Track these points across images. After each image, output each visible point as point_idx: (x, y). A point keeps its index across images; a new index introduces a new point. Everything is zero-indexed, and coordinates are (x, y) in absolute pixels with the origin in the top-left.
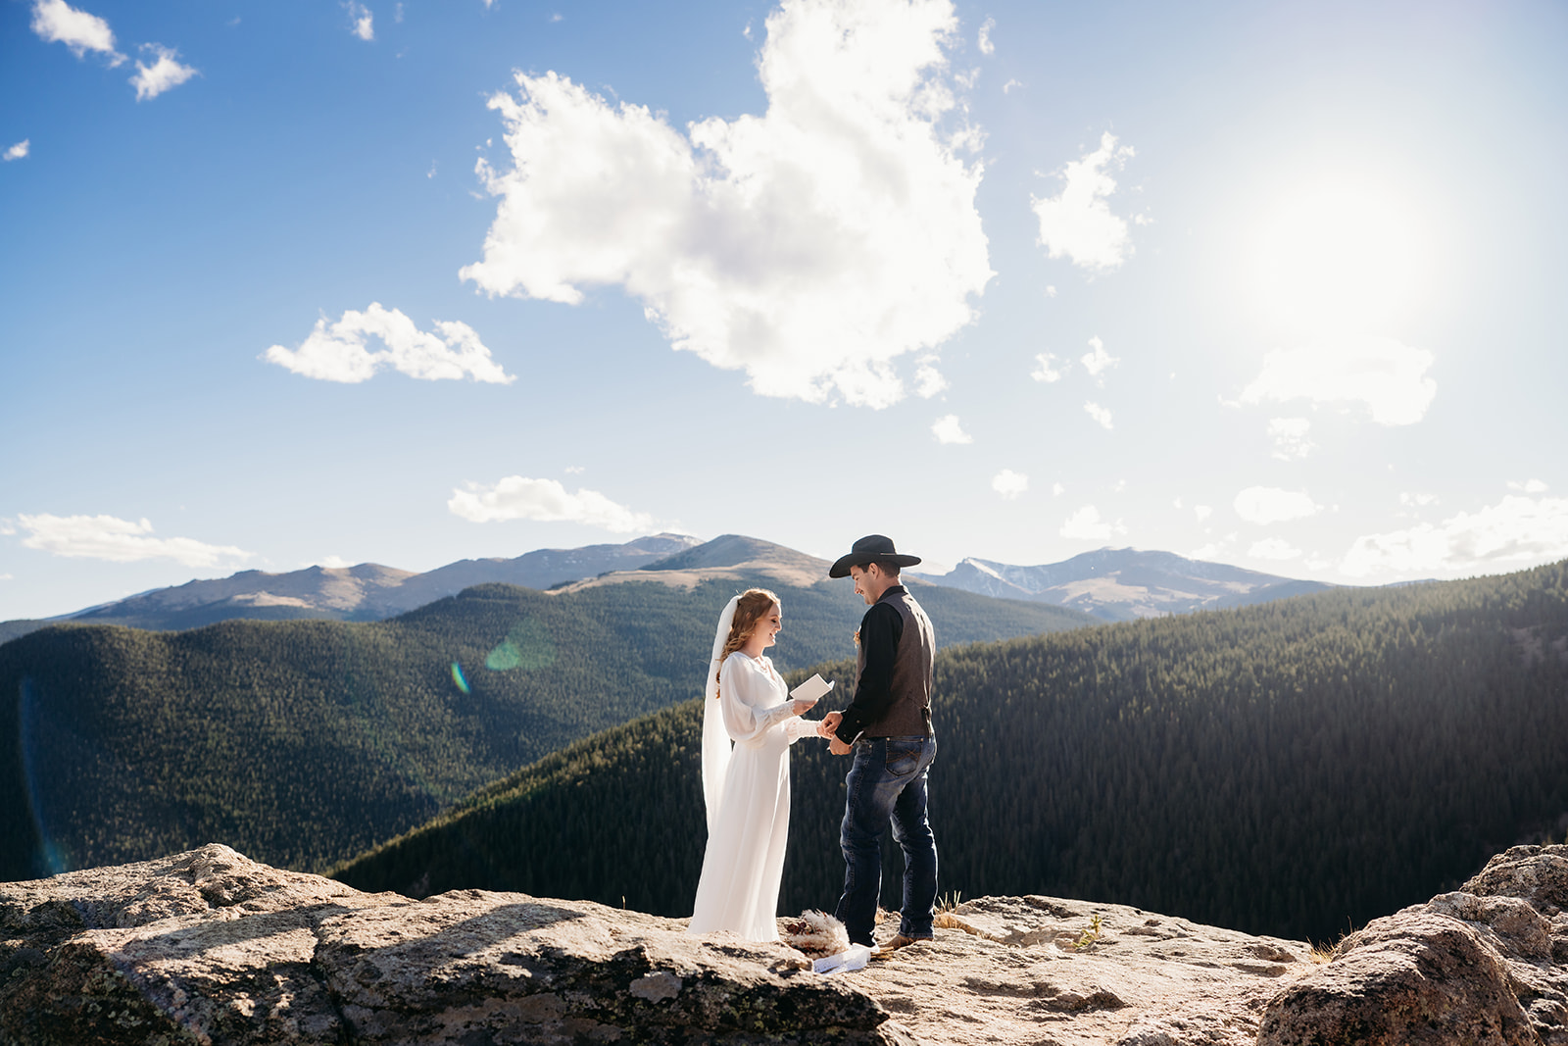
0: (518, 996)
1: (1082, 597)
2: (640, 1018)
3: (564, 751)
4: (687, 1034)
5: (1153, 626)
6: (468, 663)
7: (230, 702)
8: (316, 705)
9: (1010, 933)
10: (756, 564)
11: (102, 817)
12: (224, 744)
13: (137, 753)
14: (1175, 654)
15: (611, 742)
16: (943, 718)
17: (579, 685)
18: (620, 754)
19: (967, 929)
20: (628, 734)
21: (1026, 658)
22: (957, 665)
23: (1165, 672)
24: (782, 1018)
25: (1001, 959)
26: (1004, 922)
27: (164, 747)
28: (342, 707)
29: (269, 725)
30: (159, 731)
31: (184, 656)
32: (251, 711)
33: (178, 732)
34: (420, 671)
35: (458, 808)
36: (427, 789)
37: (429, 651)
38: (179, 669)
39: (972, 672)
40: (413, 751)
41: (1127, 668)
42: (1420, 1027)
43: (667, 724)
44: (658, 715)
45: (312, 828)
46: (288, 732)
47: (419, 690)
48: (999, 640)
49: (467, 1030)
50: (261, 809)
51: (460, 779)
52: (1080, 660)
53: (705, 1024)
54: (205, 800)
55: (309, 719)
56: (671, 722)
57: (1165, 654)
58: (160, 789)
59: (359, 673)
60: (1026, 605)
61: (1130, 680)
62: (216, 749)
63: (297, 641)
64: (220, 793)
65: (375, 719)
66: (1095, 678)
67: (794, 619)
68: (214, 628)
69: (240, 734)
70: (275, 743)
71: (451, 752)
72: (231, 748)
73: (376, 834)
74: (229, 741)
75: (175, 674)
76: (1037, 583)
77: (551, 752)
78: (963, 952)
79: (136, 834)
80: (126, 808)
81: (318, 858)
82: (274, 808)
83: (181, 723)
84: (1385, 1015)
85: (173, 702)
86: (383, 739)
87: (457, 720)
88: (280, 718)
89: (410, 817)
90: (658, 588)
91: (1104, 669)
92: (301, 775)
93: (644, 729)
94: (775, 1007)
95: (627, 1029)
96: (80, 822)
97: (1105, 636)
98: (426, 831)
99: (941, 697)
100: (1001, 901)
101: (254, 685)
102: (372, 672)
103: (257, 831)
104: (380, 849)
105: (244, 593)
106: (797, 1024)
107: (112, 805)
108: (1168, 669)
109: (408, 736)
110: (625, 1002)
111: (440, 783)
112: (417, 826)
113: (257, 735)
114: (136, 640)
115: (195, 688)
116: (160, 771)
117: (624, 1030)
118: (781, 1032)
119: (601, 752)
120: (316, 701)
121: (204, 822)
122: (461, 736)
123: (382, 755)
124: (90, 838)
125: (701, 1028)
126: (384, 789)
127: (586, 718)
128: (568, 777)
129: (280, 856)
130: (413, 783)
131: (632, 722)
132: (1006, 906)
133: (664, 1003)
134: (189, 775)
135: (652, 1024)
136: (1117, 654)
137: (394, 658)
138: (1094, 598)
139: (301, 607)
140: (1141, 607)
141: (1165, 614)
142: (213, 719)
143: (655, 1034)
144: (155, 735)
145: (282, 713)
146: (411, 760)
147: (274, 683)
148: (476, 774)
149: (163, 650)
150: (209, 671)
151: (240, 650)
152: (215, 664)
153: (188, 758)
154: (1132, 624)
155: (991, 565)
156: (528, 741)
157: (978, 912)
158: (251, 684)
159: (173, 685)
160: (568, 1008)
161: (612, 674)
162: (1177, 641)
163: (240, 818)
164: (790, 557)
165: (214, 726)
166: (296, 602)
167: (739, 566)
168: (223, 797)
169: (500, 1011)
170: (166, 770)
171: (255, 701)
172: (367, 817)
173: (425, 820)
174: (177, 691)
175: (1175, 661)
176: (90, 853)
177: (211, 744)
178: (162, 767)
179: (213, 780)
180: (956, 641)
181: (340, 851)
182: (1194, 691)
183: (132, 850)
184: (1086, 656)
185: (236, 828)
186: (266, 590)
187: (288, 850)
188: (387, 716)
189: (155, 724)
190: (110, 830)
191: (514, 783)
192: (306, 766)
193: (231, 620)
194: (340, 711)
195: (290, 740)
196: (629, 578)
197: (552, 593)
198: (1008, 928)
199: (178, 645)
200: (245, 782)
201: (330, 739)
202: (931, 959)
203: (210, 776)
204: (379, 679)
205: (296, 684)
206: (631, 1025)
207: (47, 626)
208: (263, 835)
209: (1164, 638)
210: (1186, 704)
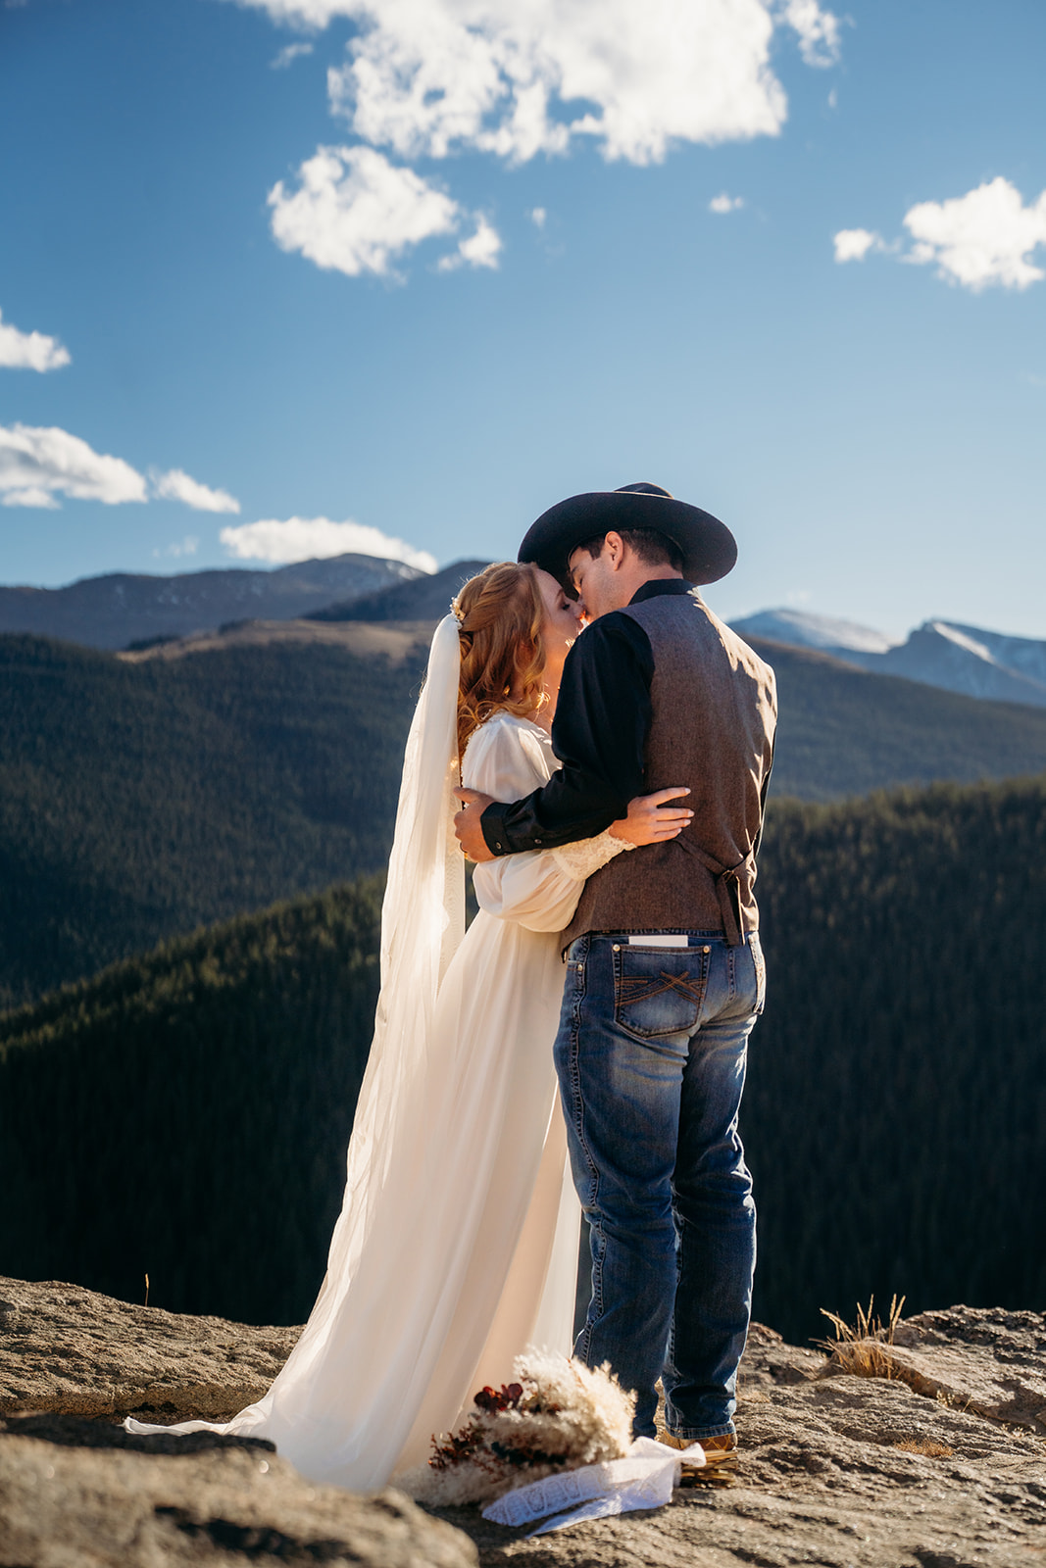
3: (147, 956)
9: (1010, 1396)
15: (236, 942)
16: (867, 920)
17: (179, 833)
18: (253, 965)
19: (915, 1381)
20: (269, 929)
21: (1039, 815)
22: (901, 824)
25: (1008, 1499)
26: (995, 1368)
39: (927, 836)
43: (344, 912)
44: (327, 896)
48: (987, 779)
56: (350, 909)
77: (122, 957)
78: (912, 1472)
90: (335, 657)
93: (300, 921)
99: (866, 882)
100: (992, 1320)
119: (216, 962)
127: (190, 897)
128: (151, 1006)
131: (278, 907)
132: (1002, 1331)
155: (978, 635)
156: (76, 937)
157: (944, 1343)
161: (244, 815)
180: (901, 778)
191: (47, 1015)
196: (281, 636)
197: (132, 657)
198: (1007, 1384)
202: (831, 1485)
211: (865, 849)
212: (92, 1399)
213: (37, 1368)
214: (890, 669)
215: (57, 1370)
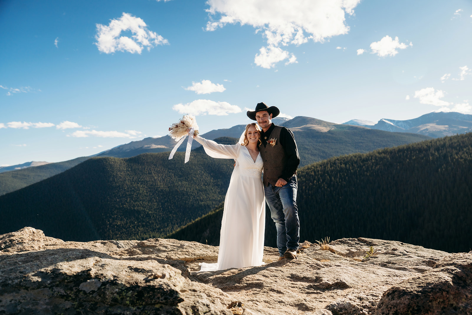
0: (33, 289)
1: (424, 130)
2: (81, 299)
4: (98, 306)
5: (451, 139)
6: (217, 163)
7: (146, 179)
8: (171, 178)
10: (309, 126)
11: (111, 215)
12: (145, 191)
13: (119, 195)
14: (459, 148)
16: (375, 174)
19: (332, 251)
21: (404, 152)
22: (379, 156)
23: (455, 155)
24: (137, 300)
26: (347, 247)
27: (127, 193)
28: (179, 179)
29: (158, 185)
30: (125, 188)
31: (131, 165)
32: (152, 181)
33: (131, 188)
34: (202, 166)
35: (217, 208)
36: (207, 203)
37: (205, 159)
38: (130, 169)
39: (384, 158)
40: (202, 191)
41: (441, 154)
42: (448, 309)
45: (173, 216)
46: (163, 187)
47: (202, 172)
48: (394, 146)
49: (10, 303)
50: (157, 210)
51: (217, 199)
52: (424, 152)
53: (106, 302)
54: (140, 209)
55: (170, 183)
57: (455, 148)
58: (127, 206)
59: (184, 168)
60: (404, 134)
61: (443, 158)
62: (143, 193)
63: (164, 159)
64: (145, 206)
65: (190, 182)
66: (430, 158)
67: (322, 143)
68: (139, 156)
69: (150, 188)
70: (160, 191)
71: (214, 191)
72: (147, 193)
73: (192, 217)
74: (146, 191)
75: (129, 171)
76: (408, 126)
79: (121, 220)
80: (118, 212)
81: (175, 225)
82: (161, 210)
83: (132, 186)
84: (430, 303)
85: (129, 179)
86: (193, 188)
87: (215, 181)
88: (161, 183)
89: (202, 212)
91: (433, 155)
92: (169, 200)
94: (136, 295)
95: (74, 303)
96: (105, 217)
97: (433, 143)
98: (207, 216)
99: (374, 167)
101: (152, 173)
102: (188, 167)
103: (156, 217)
104: (194, 222)
105: (147, 145)
106: (143, 302)
107: (114, 211)
108: (457, 154)
109: (200, 187)
110: (76, 292)
111: (211, 201)
112: (204, 215)
113: (154, 188)
114: (116, 161)
115: (135, 175)
116: (127, 201)
117: (73, 304)
118: (136, 306)
120: (171, 177)
121: (141, 215)
122: (216, 186)
123: (193, 193)
124: (108, 222)
125: (104, 303)
126: (194, 203)
129: (164, 225)
130: (203, 201)
132: (350, 242)
133: (91, 293)
134: (135, 201)
135: (85, 301)
136: (437, 149)
137: (194, 163)
138: (429, 130)
139: (165, 148)
140: (446, 132)
141: (455, 134)
142: (141, 184)
143: (85, 306)
144: (124, 190)
145: (162, 181)
146: (201, 194)
147: (158, 172)
148: (222, 198)
149: (124, 164)
150: (138, 169)
151: (147, 162)
152: (140, 167)
153: (134, 196)
154: (443, 138)
155: (391, 121)
157: (340, 244)
158: (151, 173)
159: (128, 174)
160: (53, 294)
162: (460, 144)
163: (151, 214)
164: (319, 122)
165: (141, 186)
166: (163, 147)
167: (303, 126)
168: (146, 208)
169: (25, 295)
170: (128, 200)
171: (153, 178)
172: (189, 212)
173: (207, 213)
174: (130, 176)
175: (460, 151)
176: (108, 226)
177: (141, 192)
178: (127, 199)
179: (142, 203)
180: (379, 147)
181: (182, 223)
182: (467, 161)
183: (120, 225)
184: (426, 150)
185: (150, 217)
186: (153, 143)
187: (166, 223)
188: (193, 181)
189: (124, 186)
190: (114, 219)
192: (170, 197)
193: (144, 153)
194: (179, 180)
195: (164, 190)
198: (348, 250)
199: (129, 162)
200: (152, 203)
201: (177, 189)
203: (141, 201)
204: (190, 169)
205: (165, 172)
206: (76, 301)
207: (90, 158)
208: (158, 219)
209: (455, 143)
210: (464, 166)
211: (373, 161)
212: (190, 258)
213: (183, 254)
214: (376, 128)
215: (186, 254)
